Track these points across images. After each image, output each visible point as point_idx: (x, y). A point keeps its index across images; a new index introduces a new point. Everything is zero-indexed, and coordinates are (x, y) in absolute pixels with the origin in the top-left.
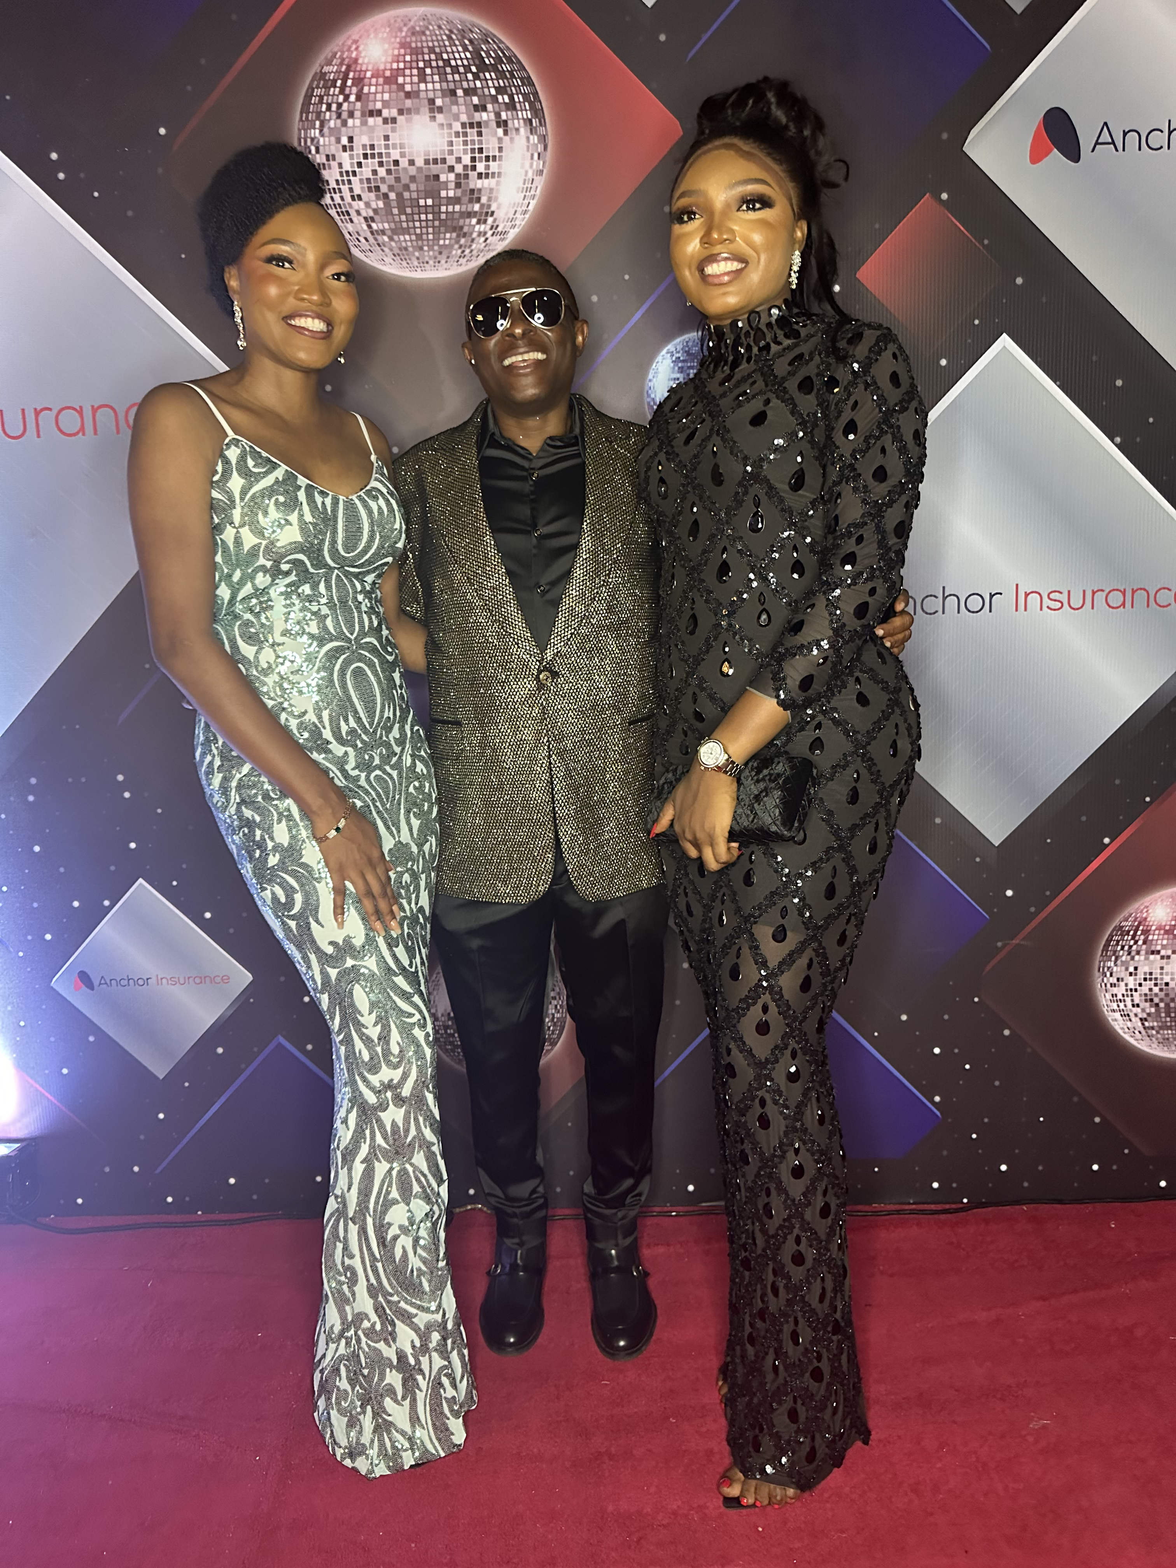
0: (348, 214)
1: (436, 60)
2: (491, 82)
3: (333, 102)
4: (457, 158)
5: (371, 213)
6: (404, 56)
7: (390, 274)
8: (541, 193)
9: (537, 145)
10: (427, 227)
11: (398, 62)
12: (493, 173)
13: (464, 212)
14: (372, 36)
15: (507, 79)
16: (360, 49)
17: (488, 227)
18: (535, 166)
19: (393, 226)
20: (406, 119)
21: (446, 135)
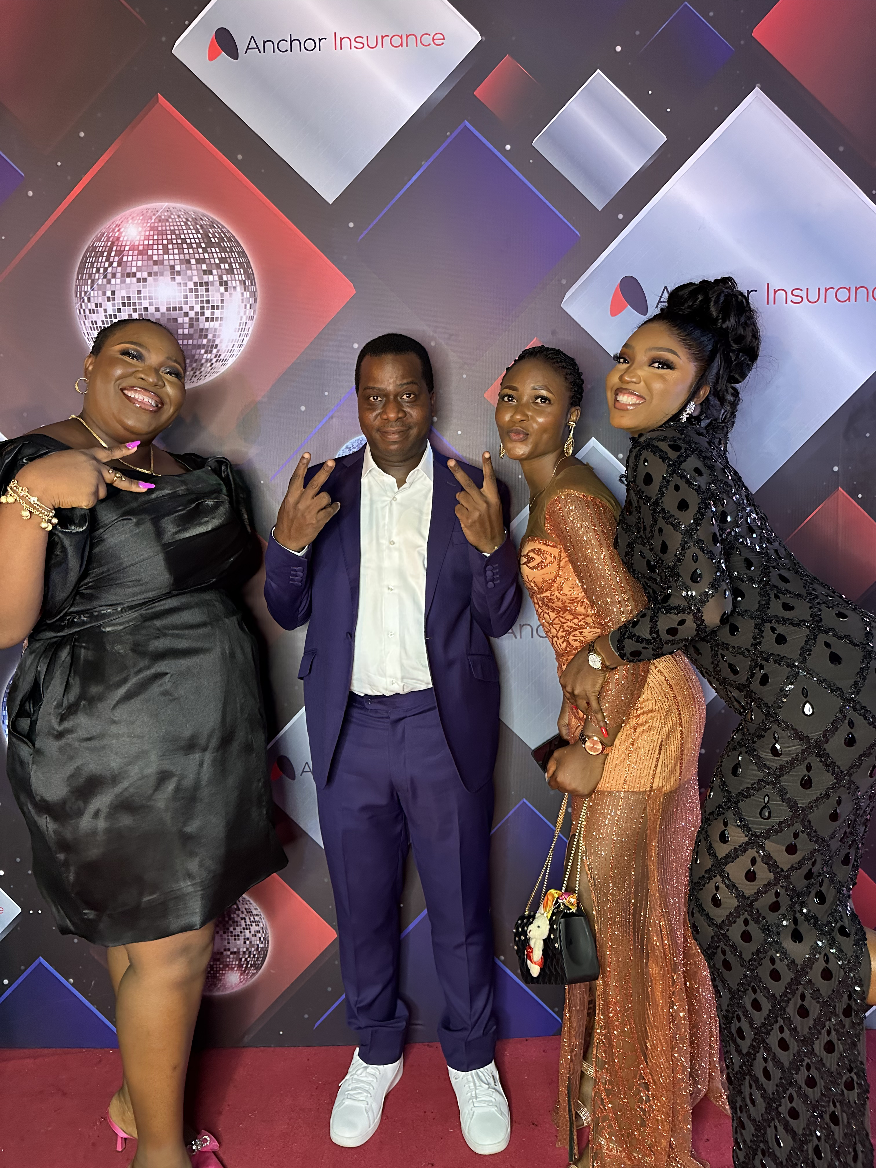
1: (176, 239)
2: (216, 255)
3: (100, 267)
4: (190, 307)
6: (153, 235)
8: (252, 332)
9: (249, 298)
11: (149, 240)
12: (217, 318)
13: (195, 345)
14: (130, 221)
15: (228, 253)
16: (121, 230)
17: (213, 356)
20: (154, 279)
21: (182, 291)
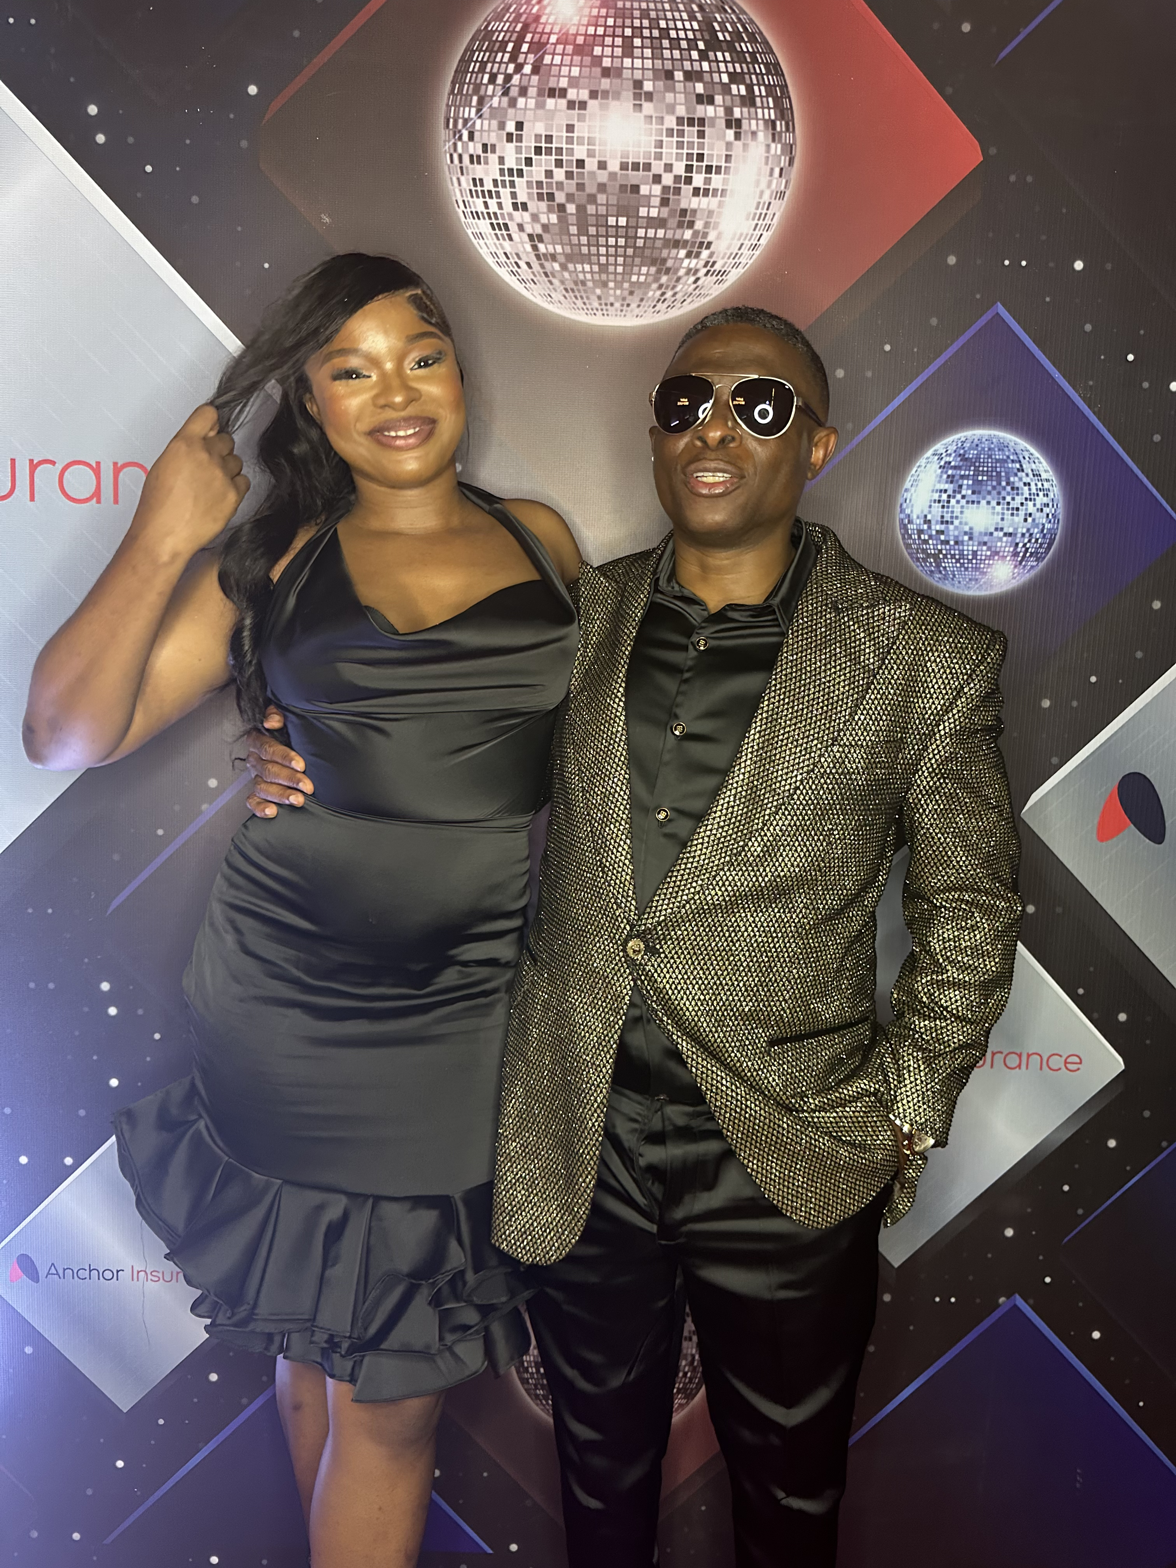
0: (507, 229)
1: (650, 28)
2: (723, 66)
3: (498, 73)
4: (666, 165)
5: (538, 230)
6: (606, 17)
7: (556, 314)
8: (779, 224)
9: (780, 156)
10: (616, 256)
11: (596, 26)
12: (715, 191)
13: (669, 240)
15: (747, 63)
16: (545, 3)
17: (702, 263)
18: (774, 186)
19: (568, 249)
20: (601, 104)
21: (654, 132)
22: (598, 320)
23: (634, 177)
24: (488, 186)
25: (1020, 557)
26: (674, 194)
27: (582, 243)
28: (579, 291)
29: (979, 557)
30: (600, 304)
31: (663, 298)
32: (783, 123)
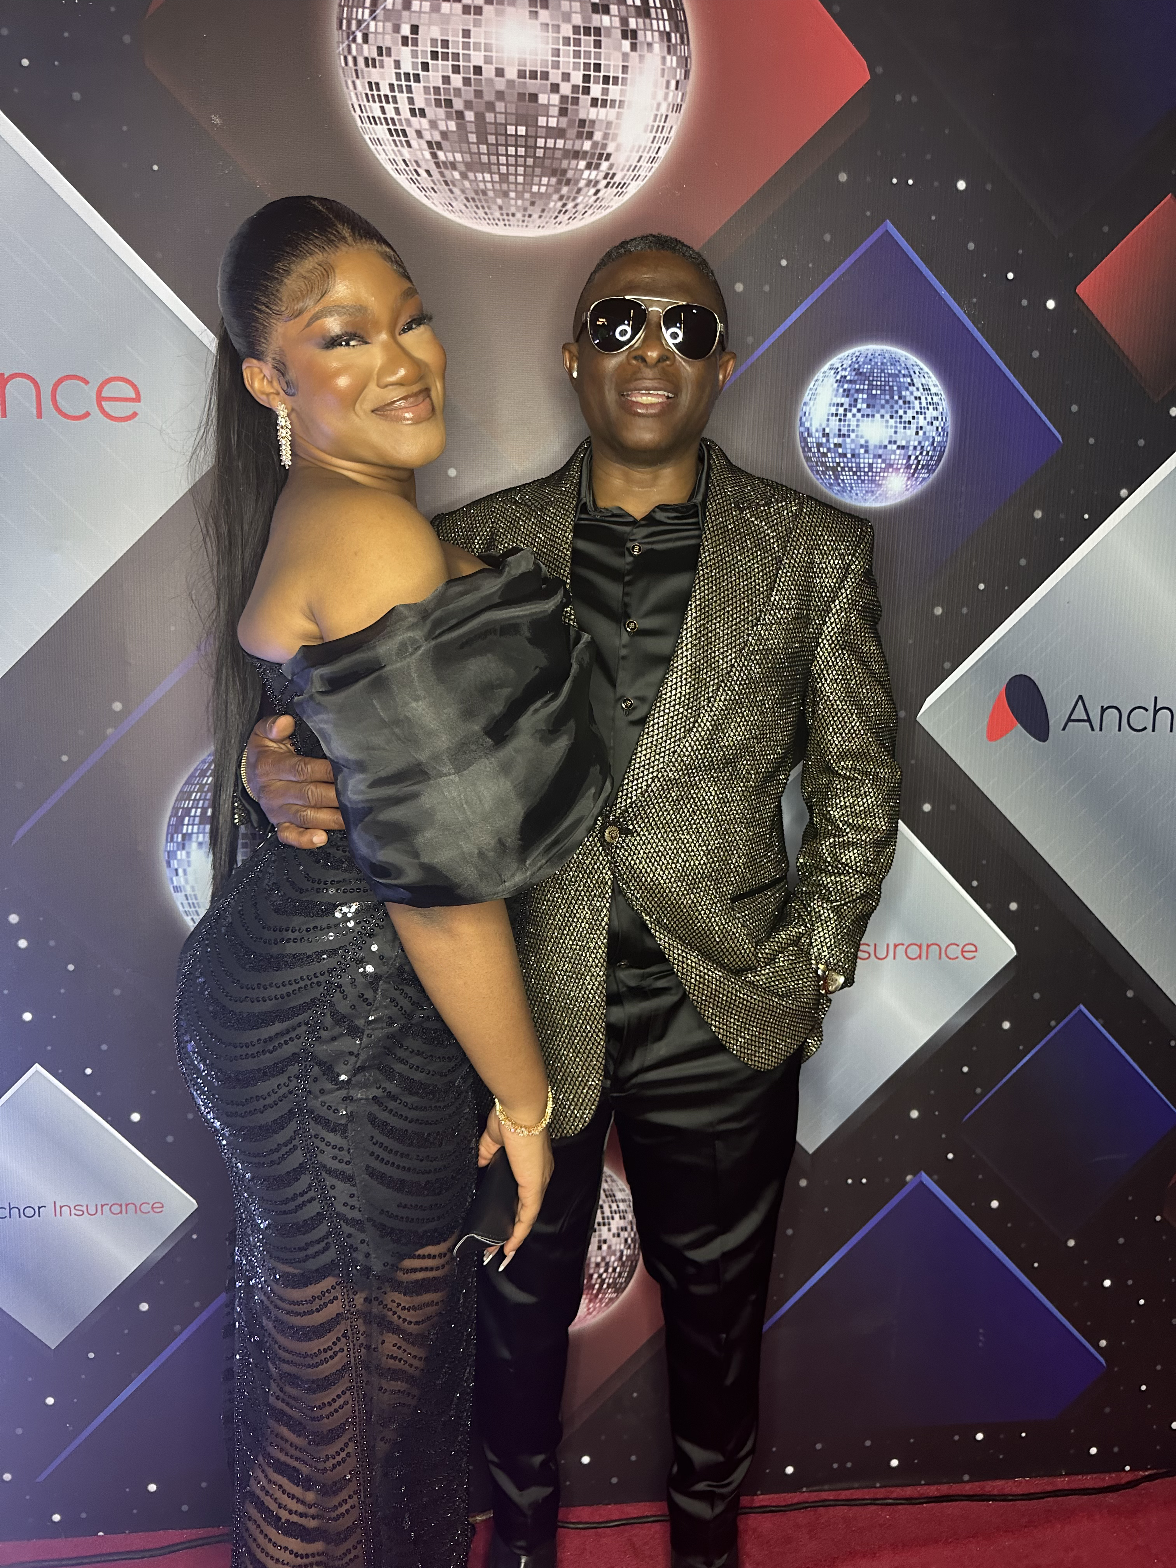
0: (405, 135)
5: (437, 137)
7: (458, 224)
8: (677, 136)
9: (675, 69)
10: (516, 165)
13: (569, 151)
17: (602, 175)
18: (670, 99)
19: (468, 158)
20: (496, 11)
21: (550, 41)
22: (500, 231)
23: (532, 86)
24: (385, 90)
25: (912, 469)
26: (572, 104)
27: (481, 151)
28: (480, 200)
29: (874, 470)
30: (502, 214)
31: (564, 210)
32: (678, 35)
